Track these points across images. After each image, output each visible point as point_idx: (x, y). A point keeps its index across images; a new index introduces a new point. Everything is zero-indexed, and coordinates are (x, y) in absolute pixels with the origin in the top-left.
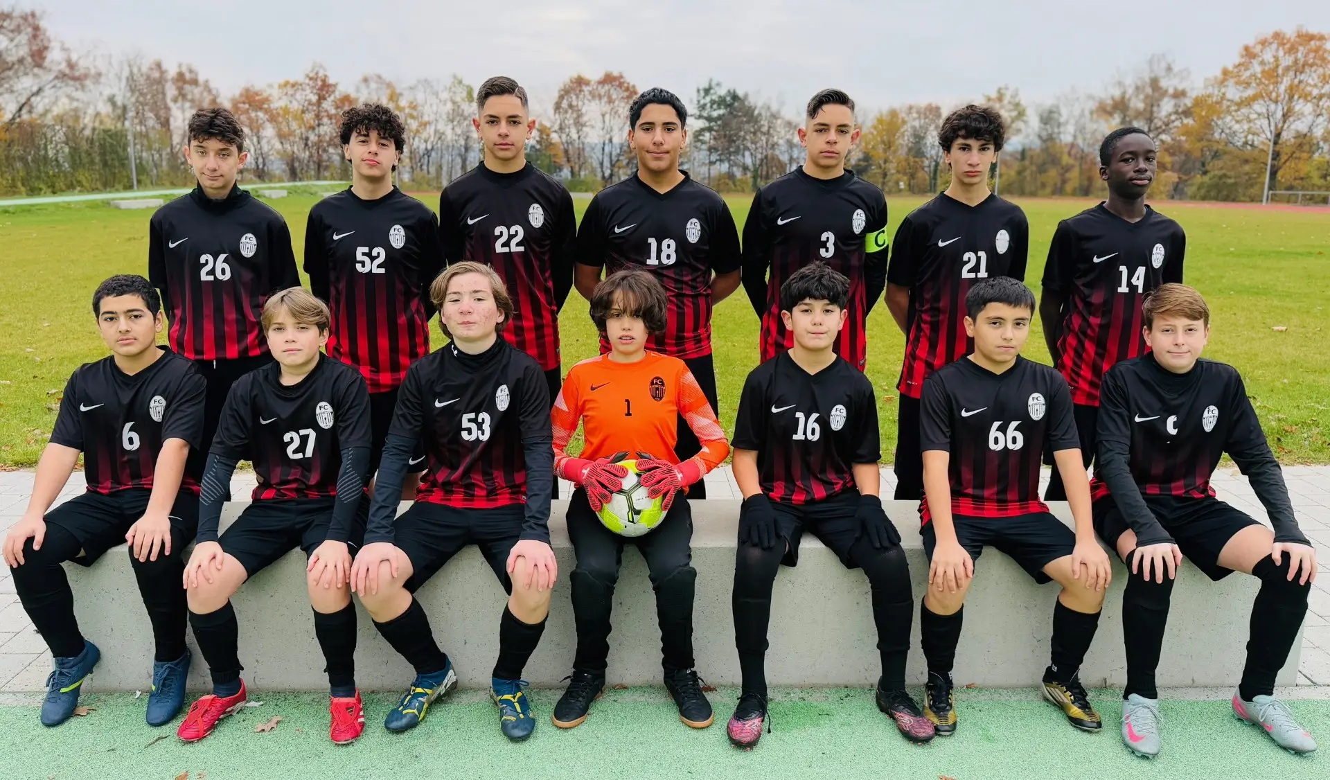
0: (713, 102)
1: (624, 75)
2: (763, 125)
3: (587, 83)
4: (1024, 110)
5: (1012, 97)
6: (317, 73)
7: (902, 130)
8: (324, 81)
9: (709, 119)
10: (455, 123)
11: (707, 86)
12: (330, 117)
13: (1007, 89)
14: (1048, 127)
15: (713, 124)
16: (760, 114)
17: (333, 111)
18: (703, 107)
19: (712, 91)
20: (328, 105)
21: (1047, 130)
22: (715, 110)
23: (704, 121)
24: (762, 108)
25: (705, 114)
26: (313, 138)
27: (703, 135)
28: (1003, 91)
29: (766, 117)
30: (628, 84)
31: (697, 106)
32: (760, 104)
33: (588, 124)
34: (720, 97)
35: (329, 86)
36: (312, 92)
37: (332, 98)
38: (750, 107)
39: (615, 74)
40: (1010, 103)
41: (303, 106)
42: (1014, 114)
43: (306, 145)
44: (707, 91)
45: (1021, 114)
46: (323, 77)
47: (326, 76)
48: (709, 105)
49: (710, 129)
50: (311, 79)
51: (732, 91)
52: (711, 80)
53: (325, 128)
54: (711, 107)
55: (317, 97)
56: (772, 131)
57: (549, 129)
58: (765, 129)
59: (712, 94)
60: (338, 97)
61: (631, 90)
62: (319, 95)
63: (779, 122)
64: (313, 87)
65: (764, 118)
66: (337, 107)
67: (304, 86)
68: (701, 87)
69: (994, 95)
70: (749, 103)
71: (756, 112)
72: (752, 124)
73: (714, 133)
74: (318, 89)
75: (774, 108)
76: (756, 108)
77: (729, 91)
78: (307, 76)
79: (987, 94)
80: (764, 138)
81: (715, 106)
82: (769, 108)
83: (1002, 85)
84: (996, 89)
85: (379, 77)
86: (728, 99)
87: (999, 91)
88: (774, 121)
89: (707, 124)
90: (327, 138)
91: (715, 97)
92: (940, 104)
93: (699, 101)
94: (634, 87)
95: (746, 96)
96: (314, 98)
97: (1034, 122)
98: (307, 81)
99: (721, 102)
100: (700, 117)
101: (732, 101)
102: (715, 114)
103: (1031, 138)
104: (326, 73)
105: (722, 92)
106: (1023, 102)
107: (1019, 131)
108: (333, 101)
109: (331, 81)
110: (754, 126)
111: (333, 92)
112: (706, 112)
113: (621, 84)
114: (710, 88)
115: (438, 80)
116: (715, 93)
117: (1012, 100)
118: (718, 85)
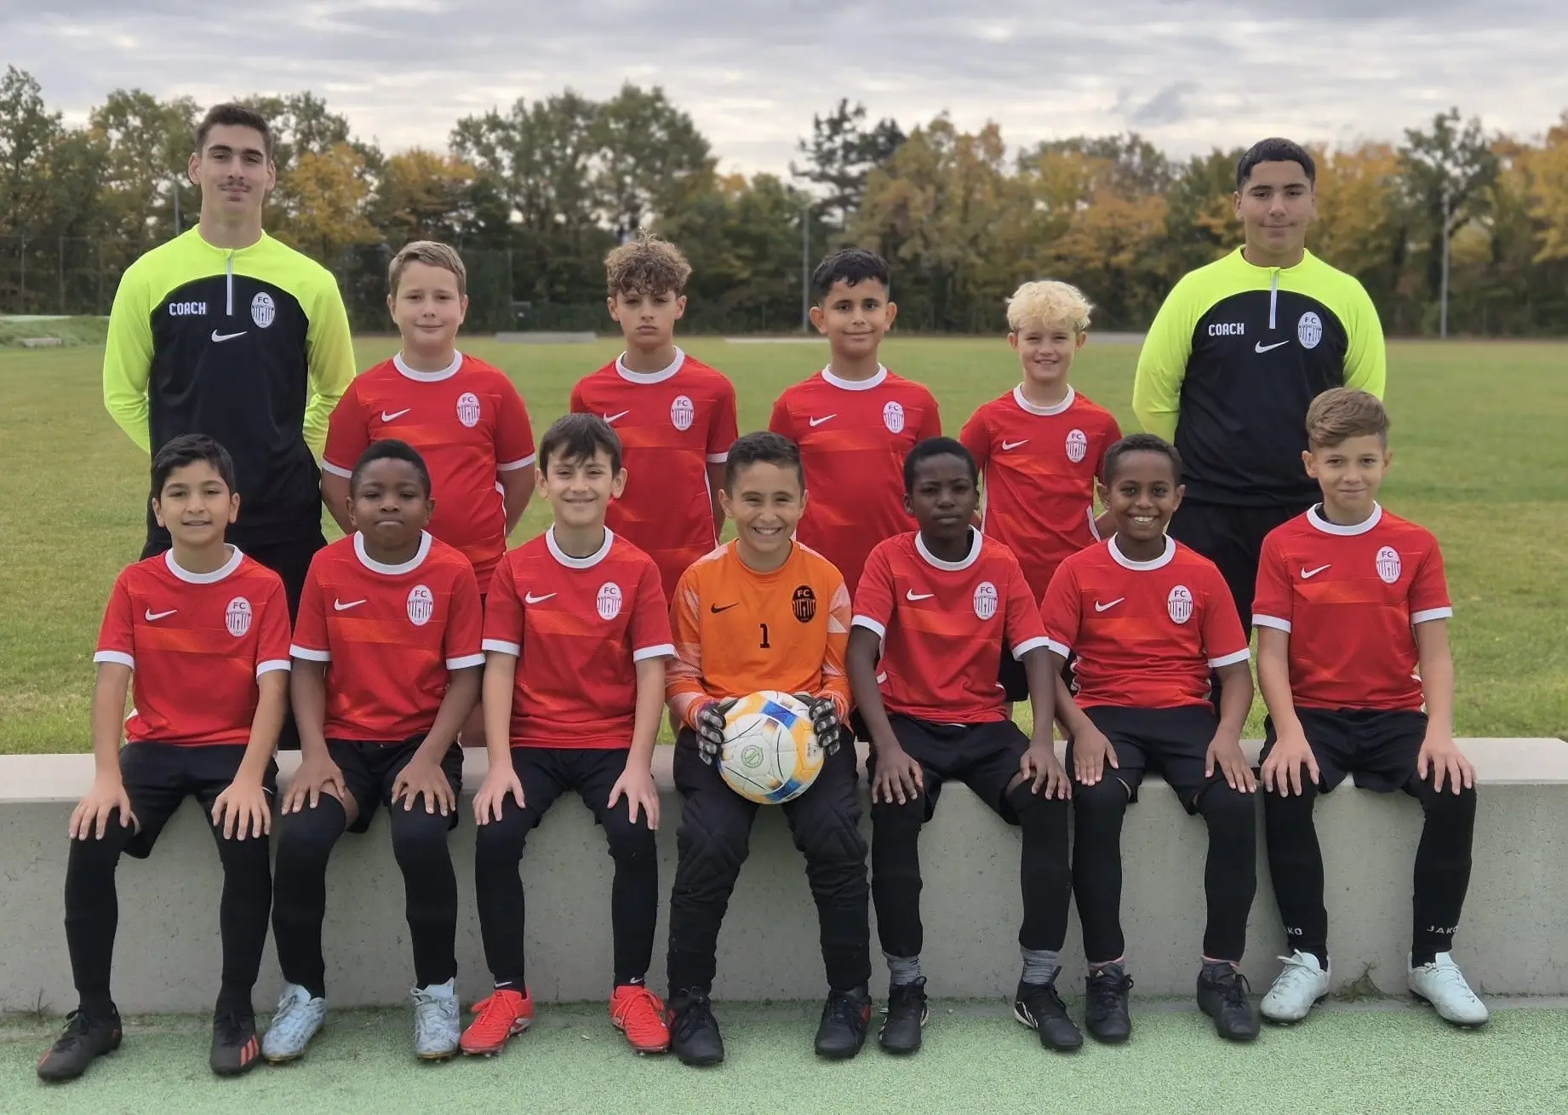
0: (848, 147)
1: (664, 92)
2: (952, 196)
3: (586, 110)
4: (1496, 164)
5: (1467, 135)
8: (31, 112)
9: (842, 180)
11: (836, 115)
13: (1456, 117)
15: (848, 191)
16: (947, 172)
17: (47, 174)
18: (826, 157)
19: (846, 126)
22: (852, 163)
23: (832, 186)
24: (951, 158)
25: (833, 170)
27: (831, 215)
28: (1448, 124)
29: (959, 177)
30: (674, 112)
31: (815, 155)
33: (588, 194)
34: (863, 137)
36: (5, 135)
38: (929, 155)
39: (646, 89)
40: (1463, 147)
42: (1475, 170)
44: (836, 125)
45: (1489, 171)
46: (30, 105)
47: (35, 101)
48: (840, 153)
49: (843, 202)
51: (888, 124)
52: (845, 102)
54: (846, 157)
55: (14, 145)
57: (505, 203)
58: (958, 201)
59: (846, 132)
60: (57, 146)
61: (679, 123)
62: (18, 141)
65: (955, 180)
66: (56, 166)
68: (824, 117)
69: (1429, 132)
70: (925, 147)
71: (940, 166)
73: (851, 209)
74: (17, 129)
76: (938, 157)
77: (882, 124)
79: (1413, 127)
81: (853, 156)
82: (966, 158)
83: (1448, 112)
84: (1433, 119)
85: (147, 102)
86: (881, 140)
87: (1439, 122)
89: (837, 192)
91: (851, 138)
93: (819, 145)
95: (918, 133)
96: (8, 147)
99: (867, 147)
100: (822, 177)
101: (888, 146)
102: (854, 170)
103: (1508, 221)
104: (38, 96)
105: (868, 125)
107: (1485, 205)
111: (52, 132)
112: (836, 166)
113: (657, 115)
114: (843, 118)
115: (274, 107)
116: (853, 130)
117: (1468, 141)
118: (859, 112)
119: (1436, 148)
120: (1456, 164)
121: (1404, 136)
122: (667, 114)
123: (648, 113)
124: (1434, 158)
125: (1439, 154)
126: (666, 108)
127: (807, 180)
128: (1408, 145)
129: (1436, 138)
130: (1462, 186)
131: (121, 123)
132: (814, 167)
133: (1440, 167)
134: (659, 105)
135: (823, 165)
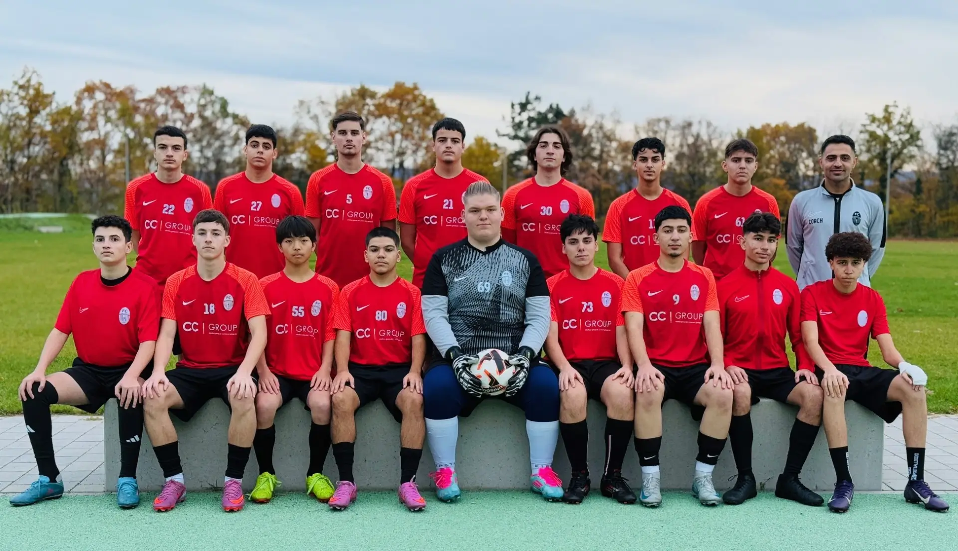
0: (531, 120)
1: (419, 86)
2: (593, 149)
3: (373, 95)
4: (918, 133)
5: (902, 116)
6: (29, 81)
7: (768, 156)
8: (37, 91)
10: (204, 143)
11: (524, 101)
12: (44, 135)
13: (896, 106)
14: (949, 153)
16: (590, 135)
17: (48, 128)
19: (529, 107)
20: (42, 121)
21: (948, 157)
23: (521, 142)
24: (593, 127)
25: (521, 134)
26: (22, 160)
28: (891, 110)
29: (598, 138)
30: (425, 97)
31: (511, 124)
32: (590, 122)
33: (373, 145)
34: (539, 113)
35: (46, 96)
36: (22, 104)
37: (48, 110)
38: (578, 126)
39: (409, 85)
40: (900, 123)
41: (10, 121)
42: (906, 137)
43: (12, 169)
44: (523, 106)
45: (914, 138)
46: (37, 86)
47: (40, 84)
48: (526, 123)
50: (21, 87)
51: (554, 106)
52: (528, 93)
53: (37, 148)
54: (529, 126)
55: (27, 110)
56: (605, 156)
57: (324, 150)
58: (597, 153)
59: (530, 110)
60: (54, 111)
61: (428, 104)
62: (30, 107)
63: (614, 144)
64: (24, 98)
65: (595, 140)
66: (54, 123)
67: (11, 95)
69: (880, 114)
70: (576, 121)
71: (585, 132)
72: (581, 147)
74: (29, 100)
75: (608, 125)
76: (584, 127)
77: (551, 106)
78: (16, 83)
79: (871, 113)
80: (595, 165)
81: (533, 124)
82: (601, 127)
83: (891, 103)
84: (883, 107)
85: (107, 86)
86: (550, 116)
87: (886, 109)
88: (608, 143)
90: (39, 160)
91: (532, 114)
92: (813, 126)
93: (513, 118)
94: (432, 100)
95: (572, 113)
96: (23, 111)
97: (931, 146)
98: (16, 89)
99: (541, 119)
100: (516, 137)
101: (555, 119)
103: (928, 166)
104: (41, 81)
105: (542, 107)
106: (917, 124)
107: (912, 157)
108: (48, 115)
109: (46, 90)
110: (582, 150)
111: (51, 103)
112: (523, 131)
113: (415, 98)
114: (528, 102)
115: (183, 90)
116: (534, 109)
117: (902, 120)
118: (537, 98)
119: (883, 124)
120: (896, 134)
121: (866, 117)
122: (421, 98)
123: (410, 97)
124: (882, 129)
125: (885, 127)
126: (421, 95)
127: (506, 138)
128: (868, 122)
129: (884, 117)
130: (899, 146)
131: (91, 97)
132: (511, 132)
133: (886, 136)
134: (416, 92)
135: (516, 130)
